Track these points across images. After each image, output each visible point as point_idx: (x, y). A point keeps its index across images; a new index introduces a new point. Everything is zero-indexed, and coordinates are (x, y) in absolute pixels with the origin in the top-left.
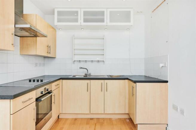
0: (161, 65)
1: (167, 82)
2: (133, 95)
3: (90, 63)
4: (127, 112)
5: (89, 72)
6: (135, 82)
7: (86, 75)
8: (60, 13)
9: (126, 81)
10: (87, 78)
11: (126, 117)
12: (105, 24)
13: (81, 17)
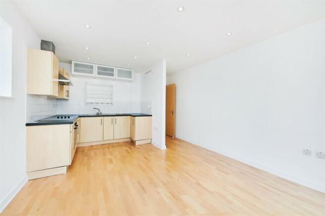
0: (149, 106)
1: (151, 116)
2: (133, 124)
3: (101, 104)
4: (129, 137)
5: (100, 111)
6: (135, 116)
7: (98, 114)
8: (76, 65)
9: (129, 117)
10: (98, 115)
11: (129, 140)
12: (114, 77)
13: (95, 70)
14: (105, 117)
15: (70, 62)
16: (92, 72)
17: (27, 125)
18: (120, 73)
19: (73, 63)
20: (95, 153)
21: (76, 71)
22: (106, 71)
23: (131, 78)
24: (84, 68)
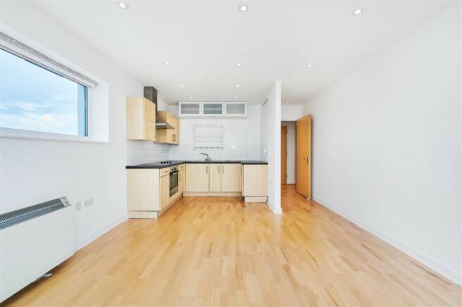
1: (267, 164)
2: (241, 174)
5: (209, 157)
6: (243, 164)
7: (207, 160)
8: (183, 106)
11: (238, 195)
12: (222, 115)
13: (201, 109)
14: (211, 165)
15: (177, 104)
16: (198, 112)
17: (127, 167)
18: (231, 108)
19: (180, 103)
20: (194, 205)
21: (182, 112)
22: (213, 109)
23: (243, 113)
24: (190, 108)
